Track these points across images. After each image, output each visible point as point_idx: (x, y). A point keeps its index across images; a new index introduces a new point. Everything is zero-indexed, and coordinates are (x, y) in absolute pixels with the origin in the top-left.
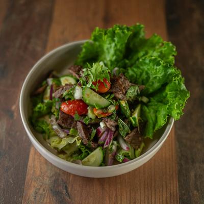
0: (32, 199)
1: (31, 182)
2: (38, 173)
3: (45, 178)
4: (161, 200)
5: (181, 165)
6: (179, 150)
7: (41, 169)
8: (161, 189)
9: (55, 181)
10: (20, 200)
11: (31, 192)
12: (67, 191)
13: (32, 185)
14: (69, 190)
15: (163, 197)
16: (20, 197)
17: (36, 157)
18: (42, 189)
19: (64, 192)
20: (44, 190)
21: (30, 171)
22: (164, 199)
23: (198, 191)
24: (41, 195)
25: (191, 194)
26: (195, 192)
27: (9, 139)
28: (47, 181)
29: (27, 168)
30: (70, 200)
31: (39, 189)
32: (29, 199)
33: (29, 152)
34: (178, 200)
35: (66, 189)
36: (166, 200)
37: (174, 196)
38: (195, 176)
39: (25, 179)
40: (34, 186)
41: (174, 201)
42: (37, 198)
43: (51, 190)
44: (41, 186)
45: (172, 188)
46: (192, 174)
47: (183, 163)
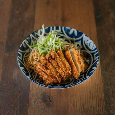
0: (33, 104)
1: (32, 97)
2: (35, 93)
3: (39, 95)
4: (96, 102)
6: (104, 80)
7: (36, 91)
8: (96, 98)
9: (44, 96)
11: (33, 101)
14: (51, 99)
15: (96, 101)
16: (27, 103)
17: (34, 86)
18: (38, 99)
19: (49, 100)
20: (39, 100)
21: (31, 92)
23: (114, 98)
24: (38, 102)
25: (110, 99)
27: (19, 79)
28: (40, 96)
29: (29, 90)
30: (52, 104)
31: (36, 100)
32: (32, 104)
33: (30, 84)
34: (104, 102)
35: (49, 99)
36: (98, 102)
37: (102, 100)
38: (112, 91)
39: (29, 96)
40: (34, 99)
41: (102, 102)
42: (36, 103)
43: (42, 100)
44: (37, 98)
45: (101, 97)
46: (111, 90)
47: (106, 86)
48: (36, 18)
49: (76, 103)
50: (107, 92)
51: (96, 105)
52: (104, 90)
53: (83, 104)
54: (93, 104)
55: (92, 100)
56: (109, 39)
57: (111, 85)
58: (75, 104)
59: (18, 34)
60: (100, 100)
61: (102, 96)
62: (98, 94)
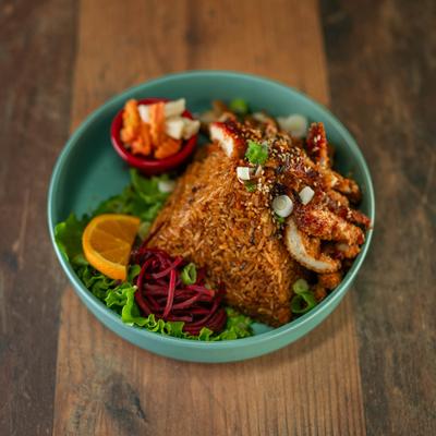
0: (71, 428)
1: (67, 396)
2: (79, 376)
3: (94, 385)
4: (328, 412)
5: (365, 339)
7: (84, 367)
8: (326, 390)
9: (113, 389)
10: (48, 431)
11: (68, 415)
12: (140, 409)
13: (69, 401)
14: (144, 404)
15: (330, 407)
16: (48, 425)
17: (72, 344)
18: (89, 409)
19: (134, 409)
20: (94, 410)
21: (62, 374)
22: (334, 409)
23: (401, 387)
24: (90, 419)
26: (396, 390)
27: (14, 313)
28: (98, 391)
29: (55, 367)
30: (146, 424)
31: (84, 408)
32: (65, 429)
33: (57, 336)
34: (362, 407)
35: (138, 402)
36: (338, 409)
37: (352, 400)
38: (395, 358)
39: (53, 389)
40: (74, 403)
41: (353, 411)
42: (82, 426)
43: (109, 408)
44: (87, 402)
45: (348, 385)
46: (389, 355)
47: (368, 333)
48: (84, 34)
49: (248, 417)
50: (374, 364)
51: (328, 424)
52: (363, 352)
53: (276, 420)
54: (316, 422)
55: (311, 402)
56: (378, 119)
57: (389, 329)
58: (245, 422)
59: (9, 111)
60: (346, 399)
61: (354, 380)
62: (336, 375)
